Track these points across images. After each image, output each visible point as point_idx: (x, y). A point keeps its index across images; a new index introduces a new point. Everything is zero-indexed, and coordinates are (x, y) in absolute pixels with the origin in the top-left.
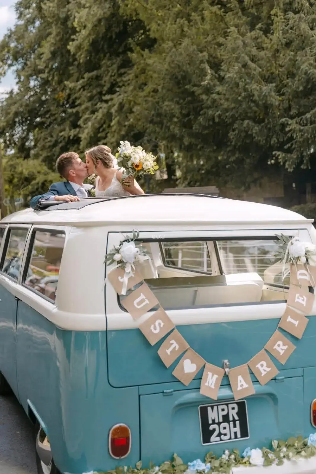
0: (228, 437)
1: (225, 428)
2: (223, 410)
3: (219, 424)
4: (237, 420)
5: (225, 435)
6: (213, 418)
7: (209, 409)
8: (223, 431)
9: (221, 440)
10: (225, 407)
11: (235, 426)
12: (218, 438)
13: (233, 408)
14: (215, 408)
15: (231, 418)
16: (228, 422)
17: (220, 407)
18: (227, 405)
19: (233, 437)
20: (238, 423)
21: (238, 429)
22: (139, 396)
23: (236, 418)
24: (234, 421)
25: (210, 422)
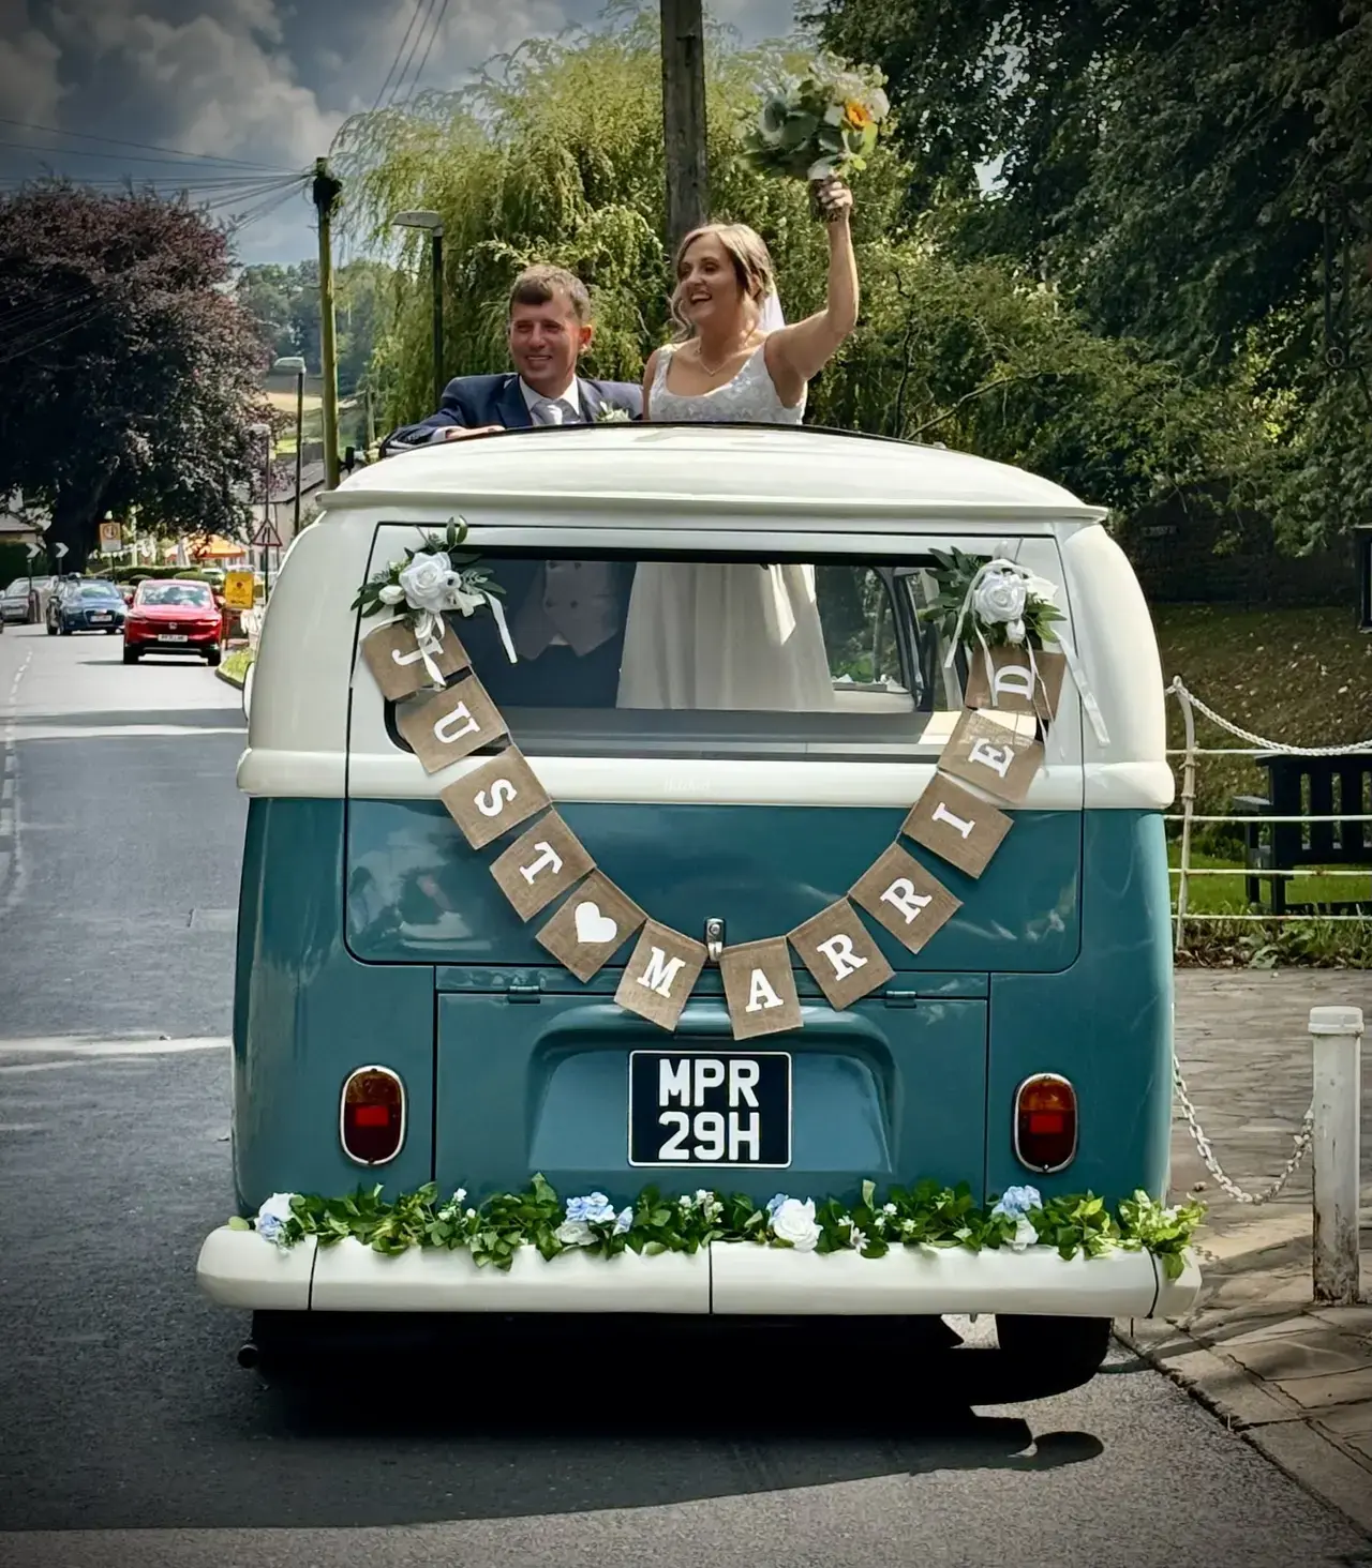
0: (718, 1153)
1: (709, 1126)
2: (710, 1073)
3: (692, 1112)
4: (754, 1110)
5: (710, 1145)
6: (675, 1093)
7: (665, 1065)
8: (701, 1134)
9: (693, 1158)
10: (718, 1066)
11: (744, 1125)
12: (685, 1154)
13: (744, 1073)
14: (684, 1064)
15: (734, 1101)
16: (725, 1111)
17: (701, 1065)
18: (725, 1060)
19: (734, 1154)
20: (755, 1118)
21: (753, 1136)
22: (436, 992)
23: (753, 1101)
24: (744, 1110)
25: (664, 1101)
